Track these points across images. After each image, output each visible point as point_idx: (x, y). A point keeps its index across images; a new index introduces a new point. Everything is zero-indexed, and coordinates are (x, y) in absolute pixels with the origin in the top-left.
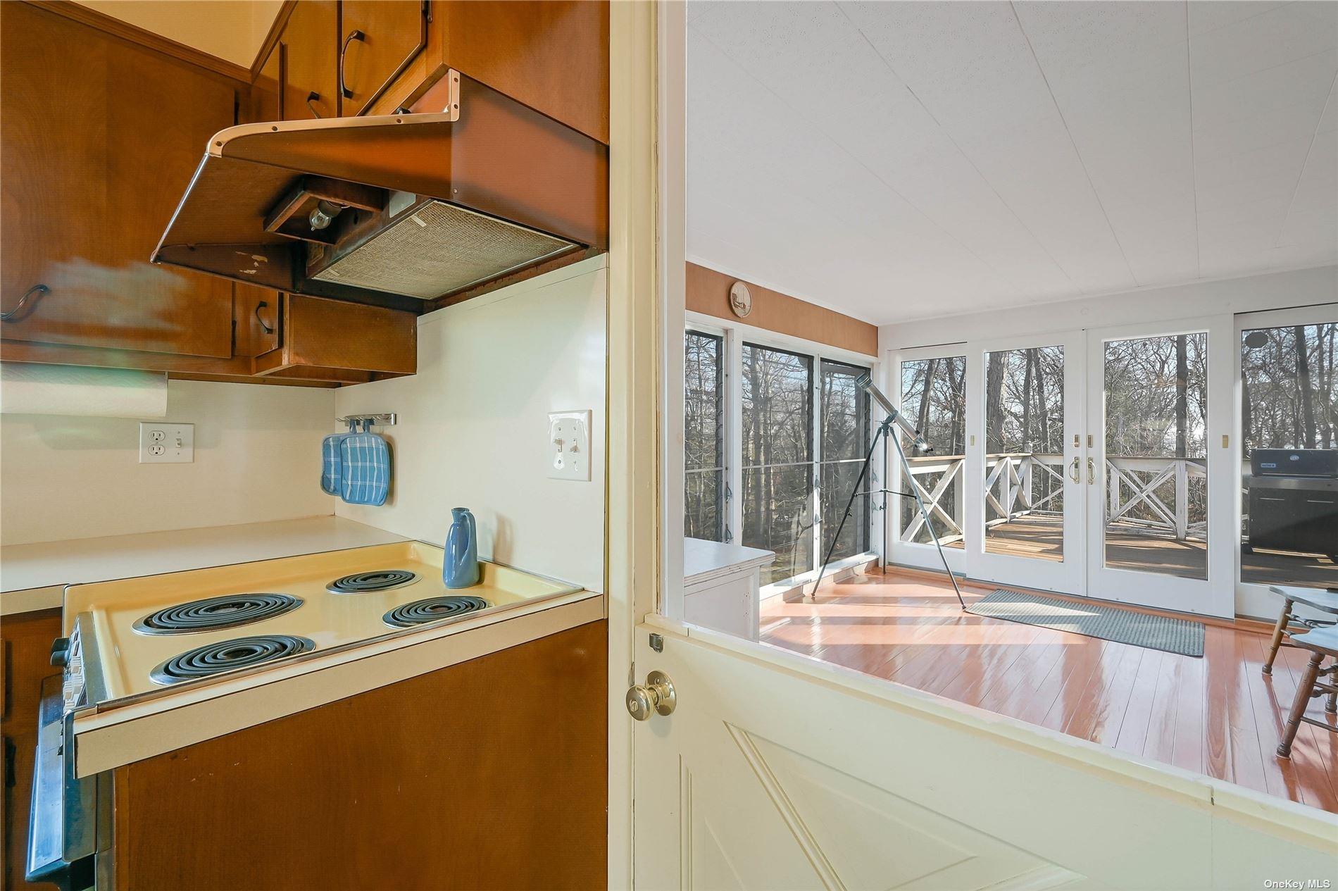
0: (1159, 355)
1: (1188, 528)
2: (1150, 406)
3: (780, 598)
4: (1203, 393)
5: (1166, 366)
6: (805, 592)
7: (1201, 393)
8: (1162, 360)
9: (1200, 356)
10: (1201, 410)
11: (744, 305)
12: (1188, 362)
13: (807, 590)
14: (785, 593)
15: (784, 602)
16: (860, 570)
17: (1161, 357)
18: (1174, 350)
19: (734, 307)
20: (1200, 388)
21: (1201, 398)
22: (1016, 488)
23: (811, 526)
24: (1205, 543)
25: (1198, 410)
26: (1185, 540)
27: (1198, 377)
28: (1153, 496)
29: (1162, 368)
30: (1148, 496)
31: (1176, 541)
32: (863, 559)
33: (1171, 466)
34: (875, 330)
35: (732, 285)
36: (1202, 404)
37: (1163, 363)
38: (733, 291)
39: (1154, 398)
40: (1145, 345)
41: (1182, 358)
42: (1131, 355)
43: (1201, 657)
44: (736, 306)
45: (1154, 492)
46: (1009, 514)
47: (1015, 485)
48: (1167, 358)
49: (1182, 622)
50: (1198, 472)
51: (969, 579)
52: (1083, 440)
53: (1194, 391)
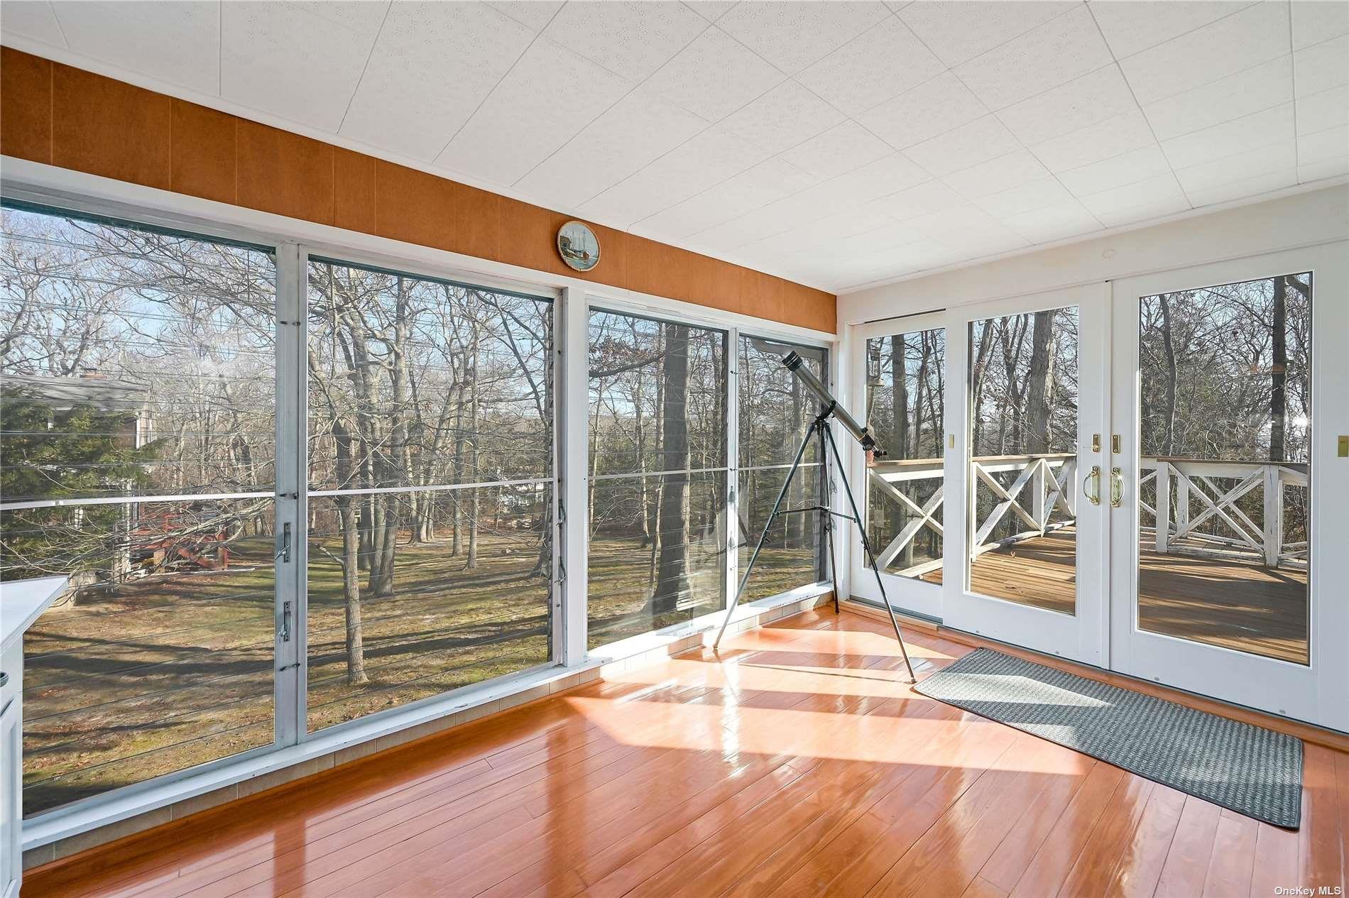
0: (1252, 345)
1: (1283, 550)
2: (1241, 401)
3: (665, 650)
4: (1306, 385)
5: (1261, 357)
6: (705, 642)
7: (1303, 385)
8: (1256, 351)
9: (1302, 345)
10: (1304, 405)
11: (585, 254)
12: (1287, 352)
13: (709, 640)
14: (670, 646)
15: (669, 658)
16: (809, 606)
17: (1254, 347)
18: (1271, 337)
19: (564, 257)
20: (1302, 379)
21: (1303, 391)
22: (1054, 495)
23: (722, 552)
24: (1305, 573)
25: (1299, 404)
26: (1276, 568)
27: (1299, 368)
28: (1234, 508)
29: (1256, 359)
30: (1227, 510)
31: (1265, 569)
32: (814, 591)
33: (1258, 472)
34: (832, 299)
35: (561, 226)
36: (1305, 398)
37: (1257, 353)
38: (562, 233)
39: (1246, 391)
40: (1235, 333)
41: (1279, 347)
42: (1218, 345)
43: (1295, 830)
44: (566, 254)
45: (1237, 503)
46: (1043, 525)
47: (1053, 490)
48: (1263, 348)
49: (1263, 733)
50: (1298, 480)
51: (947, 629)
52: (1106, 442)
53: (1295, 384)
